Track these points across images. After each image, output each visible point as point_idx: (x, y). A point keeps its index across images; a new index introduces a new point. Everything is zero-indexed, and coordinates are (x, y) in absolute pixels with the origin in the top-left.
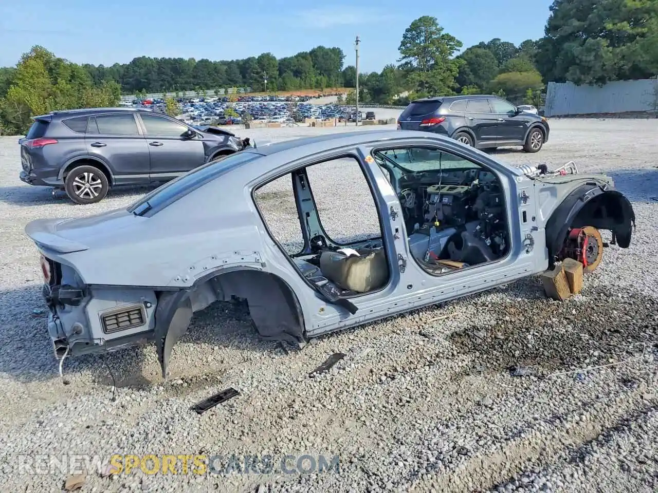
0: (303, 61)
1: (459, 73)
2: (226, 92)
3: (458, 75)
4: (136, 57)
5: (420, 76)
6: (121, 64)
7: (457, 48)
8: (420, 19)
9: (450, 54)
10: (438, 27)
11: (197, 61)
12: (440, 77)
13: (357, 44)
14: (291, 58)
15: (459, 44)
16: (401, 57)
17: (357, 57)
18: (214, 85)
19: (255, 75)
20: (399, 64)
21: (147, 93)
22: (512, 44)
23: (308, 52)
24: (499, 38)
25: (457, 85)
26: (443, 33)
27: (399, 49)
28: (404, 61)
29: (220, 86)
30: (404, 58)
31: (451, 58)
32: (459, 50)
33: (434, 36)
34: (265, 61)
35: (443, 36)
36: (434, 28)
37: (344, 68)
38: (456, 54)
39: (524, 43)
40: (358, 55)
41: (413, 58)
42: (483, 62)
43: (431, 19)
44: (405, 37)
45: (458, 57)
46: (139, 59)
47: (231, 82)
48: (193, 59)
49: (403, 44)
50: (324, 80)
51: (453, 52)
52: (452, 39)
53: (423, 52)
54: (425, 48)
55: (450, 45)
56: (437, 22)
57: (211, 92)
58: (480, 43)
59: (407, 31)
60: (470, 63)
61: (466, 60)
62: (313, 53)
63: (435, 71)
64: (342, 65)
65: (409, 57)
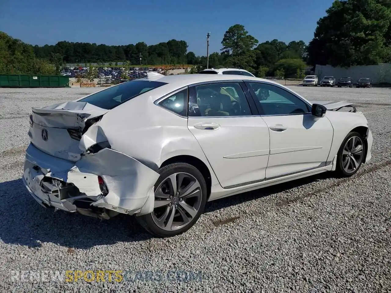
0: (163, 48)
1: (257, 58)
2: (116, 64)
3: (255, 60)
4: (60, 41)
5: (234, 59)
6: (50, 45)
7: (256, 44)
8: (234, 26)
9: (251, 47)
10: (245, 31)
11: (97, 45)
12: (245, 60)
13: (208, 37)
14: (156, 46)
15: (257, 41)
16: (223, 48)
17: (208, 45)
18: (109, 60)
19: (134, 55)
20: (222, 51)
21: (67, 63)
22: (284, 43)
23: (166, 42)
24: (277, 39)
25: (255, 65)
26: (247, 34)
27: (222, 43)
28: (224, 50)
29: (112, 61)
30: (224, 48)
31: (251, 49)
32: (257, 45)
33: (242, 36)
34: (140, 47)
35: (247, 36)
36: (242, 32)
37: (187, 53)
38: (255, 47)
39: (291, 43)
40: (209, 44)
41: (230, 49)
42: (270, 52)
43: (241, 26)
44: (225, 36)
45: (255, 49)
46: (61, 42)
47: (119, 59)
48: (95, 44)
49: (224, 40)
50: (176, 59)
51: (253, 46)
52: (253, 38)
53: (236, 45)
54: (237, 43)
55: (252, 42)
56: (244, 28)
57: (107, 64)
58: (266, 42)
59: (227, 32)
60: (262, 53)
61: (260, 51)
62: (169, 43)
63: (242, 56)
64: (186, 51)
65: (228, 48)
